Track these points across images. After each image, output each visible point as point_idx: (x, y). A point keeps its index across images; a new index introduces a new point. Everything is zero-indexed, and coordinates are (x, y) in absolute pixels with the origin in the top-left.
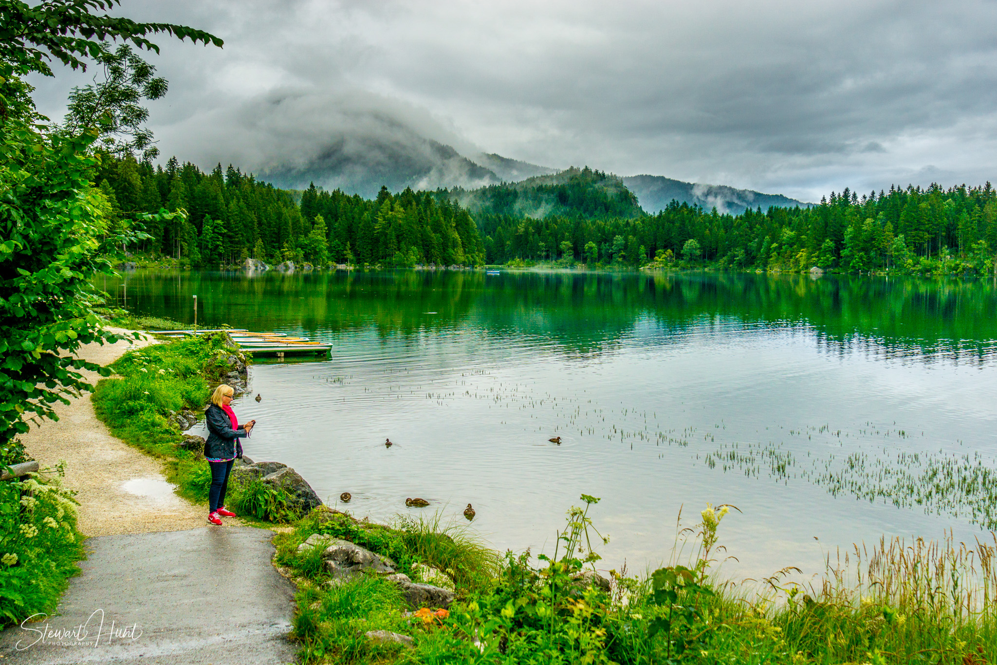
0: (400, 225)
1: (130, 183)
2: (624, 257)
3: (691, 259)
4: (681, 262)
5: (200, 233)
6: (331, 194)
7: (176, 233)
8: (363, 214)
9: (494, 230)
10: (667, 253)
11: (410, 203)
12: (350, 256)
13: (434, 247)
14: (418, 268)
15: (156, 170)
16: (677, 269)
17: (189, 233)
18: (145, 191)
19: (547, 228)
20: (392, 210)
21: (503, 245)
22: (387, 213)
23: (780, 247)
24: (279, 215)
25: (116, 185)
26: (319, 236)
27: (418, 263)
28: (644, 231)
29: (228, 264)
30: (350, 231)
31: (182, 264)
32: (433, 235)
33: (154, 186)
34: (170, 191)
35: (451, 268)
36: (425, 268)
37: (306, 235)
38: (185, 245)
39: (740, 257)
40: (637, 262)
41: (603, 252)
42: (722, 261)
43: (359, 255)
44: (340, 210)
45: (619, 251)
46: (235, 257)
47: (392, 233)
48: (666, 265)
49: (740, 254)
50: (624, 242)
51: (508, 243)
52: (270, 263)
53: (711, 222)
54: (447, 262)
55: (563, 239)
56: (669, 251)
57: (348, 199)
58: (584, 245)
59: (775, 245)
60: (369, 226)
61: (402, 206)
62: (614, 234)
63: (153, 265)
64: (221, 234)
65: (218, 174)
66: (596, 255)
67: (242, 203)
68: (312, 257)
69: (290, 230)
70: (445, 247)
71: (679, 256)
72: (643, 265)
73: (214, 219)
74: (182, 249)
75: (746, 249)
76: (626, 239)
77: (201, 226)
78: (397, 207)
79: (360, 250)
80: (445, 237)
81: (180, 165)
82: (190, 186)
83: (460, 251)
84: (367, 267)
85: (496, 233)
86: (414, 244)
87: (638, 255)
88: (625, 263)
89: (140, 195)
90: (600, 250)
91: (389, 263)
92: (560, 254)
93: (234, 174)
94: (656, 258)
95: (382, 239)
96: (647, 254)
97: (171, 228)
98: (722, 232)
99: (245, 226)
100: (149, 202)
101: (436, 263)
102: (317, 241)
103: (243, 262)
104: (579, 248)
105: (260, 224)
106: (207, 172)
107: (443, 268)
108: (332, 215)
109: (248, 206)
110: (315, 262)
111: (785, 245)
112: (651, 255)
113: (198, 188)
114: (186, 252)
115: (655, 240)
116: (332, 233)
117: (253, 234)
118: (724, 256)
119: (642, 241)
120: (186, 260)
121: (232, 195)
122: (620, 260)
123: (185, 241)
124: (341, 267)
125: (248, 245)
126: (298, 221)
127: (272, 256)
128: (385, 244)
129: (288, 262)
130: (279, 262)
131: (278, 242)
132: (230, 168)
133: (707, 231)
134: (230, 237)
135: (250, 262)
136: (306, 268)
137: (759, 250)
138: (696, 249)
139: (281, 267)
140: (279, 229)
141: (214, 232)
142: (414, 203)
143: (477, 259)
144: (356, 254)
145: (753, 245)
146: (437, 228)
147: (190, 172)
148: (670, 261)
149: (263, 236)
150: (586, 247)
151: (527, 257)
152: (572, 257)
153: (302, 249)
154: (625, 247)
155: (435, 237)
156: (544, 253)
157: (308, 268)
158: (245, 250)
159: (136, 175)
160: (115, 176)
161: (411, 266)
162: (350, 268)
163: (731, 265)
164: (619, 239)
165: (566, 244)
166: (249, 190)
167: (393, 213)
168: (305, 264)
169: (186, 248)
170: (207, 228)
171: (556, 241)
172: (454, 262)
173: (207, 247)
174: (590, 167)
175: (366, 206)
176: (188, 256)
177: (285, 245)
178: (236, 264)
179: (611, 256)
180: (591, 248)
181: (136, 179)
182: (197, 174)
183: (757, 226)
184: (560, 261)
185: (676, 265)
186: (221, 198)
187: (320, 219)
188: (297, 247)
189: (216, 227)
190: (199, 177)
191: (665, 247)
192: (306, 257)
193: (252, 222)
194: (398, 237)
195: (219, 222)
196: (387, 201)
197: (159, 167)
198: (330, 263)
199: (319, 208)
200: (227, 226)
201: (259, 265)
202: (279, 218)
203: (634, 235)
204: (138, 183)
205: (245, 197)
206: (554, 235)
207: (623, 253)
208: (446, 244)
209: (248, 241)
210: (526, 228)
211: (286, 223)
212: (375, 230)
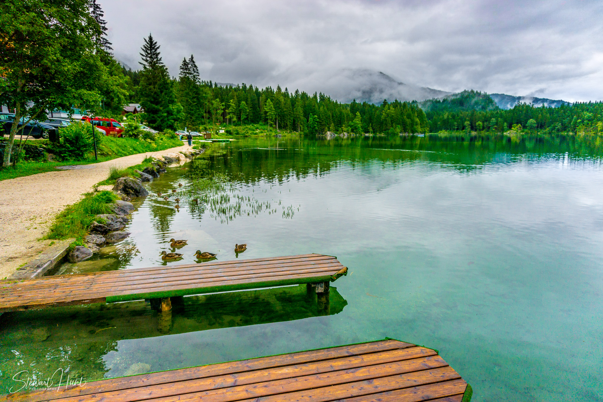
0: (393, 116)
1: (279, 101)
2: (496, 128)
3: (531, 128)
4: (526, 130)
5: (308, 121)
6: (362, 104)
7: (298, 121)
8: (376, 111)
9: (432, 118)
10: (518, 126)
11: (397, 106)
12: (371, 130)
13: (408, 126)
14: (400, 134)
15: (290, 95)
16: (524, 133)
17: (303, 121)
18: (285, 104)
19: (458, 116)
20: (389, 109)
21: (436, 124)
22: (387, 111)
23: (583, 121)
24: (341, 113)
25: (274, 102)
26: (358, 121)
27: (400, 133)
28: (506, 116)
29: (319, 134)
30: (370, 120)
31: (300, 135)
32: (407, 120)
33: (289, 102)
34: (295, 103)
35: (415, 134)
36: (404, 134)
37: (352, 121)
38: (301, 126)
39: (559, 127)
40: (503, 130)
41: (485, 126)
42: (548, 129)
43: (374, 129)
44: (366, 110)
45: (494, 125)
46: (322, 131)
47: (389, 119)
48: (517, 132)
49: (559, 126)
50: (496, 121)
51: (439, 123)
52: (337, 133)
53: (541, 111)
54: (413, 132)
55: (465, 120)
56: (520, 125)
57: (370, 106)
58: (476, 123)
59: (579, 120)
60: (379, 117)
61: (393, 107)
62: (491, 118)
63: (289, 135)
64: (316, 121)
65: (315, 97)
66: (481, 128)
67: (325, 108)
68: (355, 131)
69: (345, 119)
70: (412, 125)
71: (524, 127)
72: (506, 132)
73: (313, 115)
74: (300, 128)
75: (562, 123)
76: (497, 120)
77: (308, 118)
78: (391, 108)
79: (375, 127)
80: (413, 121)
81: (300, 93)
82: (304, 101)
83: (419, 127)
84: (378, 135)
85: (433, 119)
86: (399, 124)
87: (503, 127)
88: (496, 131)
89: (283, 105)
90: (483, 125)
91: (388, 133)
92: (464, 128)
93: (322, 96)
94: (513, 128)
95: (385, 122)
96: (508, 126)
97: (296, 119)
98: (548, 115)
99: (326, 118)
100: (287, 108)
101: (408, 132)
102: (356, 123)
103: (325, 133)
104: (474, 125)
105: (333, 116)
106: (311, 95)
107: (411, 134)
108: (363, 113)
109: (328, 109)
110: (356, 133)
111: (585, 120)
112: (510, 127)
113: (307, 102)
114: (302, 129)
115: (512, 120)
116: (363, 120)
117: (330, 121)
118: (549, 126)
119: (505, 121)
120: (302, 133)
121: (321, 104)
122: (494, 129)
123: (301, 124)
124: (367, 135)
125: (328, 126)
126: (349, 115)
127: (338, 131)
128: (386, 124)
129: (345, 133)
130: (341, 133)
131: (340, 124)
132: (320, 93)
133: (540, 115)
134: (320, 122)
135: (329, 133)
136: (352, 135)
137: (570, 123)
138: (534, 124)
139: (342, 135)
140: (341, 119)
141: (314, 121)
142: (399, 106)
143: (426, 130)
144: (373, 129)
145: (566, 121)
146: (409, 116)
147: (304, 96)
148: (520, 130)
149: (334, 122)
150: (477, 124)
151: (448, 129)
152: (470, 129)
153: (351, 127)
154: (496, 124)
155: (408, 121)
156: (456, 128)
157: (353, 135)
158: (326, 128)
159: (282, 97)
160: (273, 98)
161: (397, 134)
162: (371, 135)
163: (553, 131)
164: (494, 120)
165: (467, 123)
166: (328, 102)
167: (390, 111)
168: (352, 133)
169: (302, 127)
170: (311, 119)
171: (462, 122)
172: (417, 132)
173: (310, 127)
174: (473, 90)
175: (377, 109)
176: (303, 131)
177: (344, 125)
178: (323, 134)
179: (489, 128)
180: (479, 124)
181: (282, 99)
182: (307, 96)
183: (568, 112)
184: (464, 131)
185: (523, 132)
186: (317, 106)
187: (358, 114)
188: (348, 126)
189: (314, 118)
190: (307, 98)
191: (517, 123)
192: (352, 131)
193: (329, 116)
194: (391, 121)
195: (316, 116)
196: (387, 106)
197: (291, 94)
198: (362, 133)
199: (357, 110)
200: (319, 118)
201: (332, 134)
202: (341, 114)
203: (501, 118)
204: (283, 100)
205: (327, 105)
206: (461, 119)
207: (496, 126)
208: (413, 123)
209: (328, 124)
210: (448, 116)
211: (344, 116)
212: (381, 118)
